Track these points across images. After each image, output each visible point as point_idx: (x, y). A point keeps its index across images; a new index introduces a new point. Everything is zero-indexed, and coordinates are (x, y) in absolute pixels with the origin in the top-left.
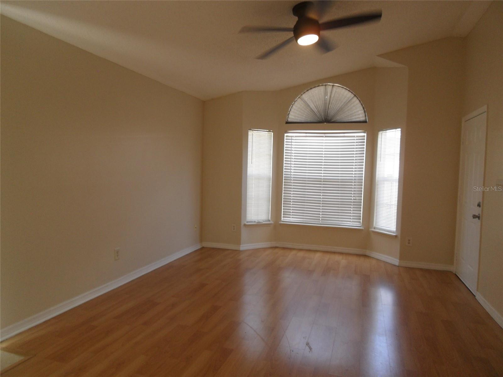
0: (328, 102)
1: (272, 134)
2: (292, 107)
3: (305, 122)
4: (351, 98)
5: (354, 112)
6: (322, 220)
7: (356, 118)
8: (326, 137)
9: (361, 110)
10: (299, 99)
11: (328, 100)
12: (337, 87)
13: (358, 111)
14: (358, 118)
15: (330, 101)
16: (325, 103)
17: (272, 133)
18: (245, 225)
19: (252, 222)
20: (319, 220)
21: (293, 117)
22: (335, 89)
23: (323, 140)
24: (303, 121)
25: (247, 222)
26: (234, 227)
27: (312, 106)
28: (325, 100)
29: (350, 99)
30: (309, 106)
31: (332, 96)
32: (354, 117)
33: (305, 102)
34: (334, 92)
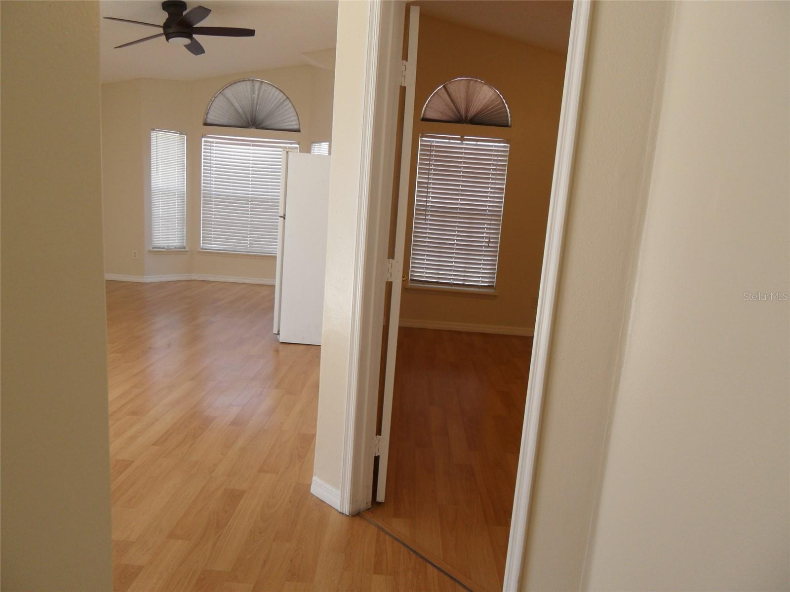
0: (255, 102)
1: (185, 138)
2: (211, 104)
3: (229, 125)
4: (283, 100)
5: (286, 117)
6: (250, 247)
7: (288, 126)
8: (254, 145)
9: (295, 116)
10: (221, 95)
11: (256, 99)
12: (266, 85)
13: (291, 117)
14: (291, 125)
15: (257, 101)
16: (253, 104)
17: (185, 136)
18: (150, 252)
19: (160, 248)
20: (247, 246)
21: (213, 118)
22: (264, 87)
23: (250, 149)
24: (225, 124)
25: (153, 248)
26: (135, 253)
27: (237, 105)
28: (253, 100)
29: (281, 101)
30: (232, 105)
31: (260, 95)
32: (286, 124)
33: (227, 99)
34: (262, 90)
